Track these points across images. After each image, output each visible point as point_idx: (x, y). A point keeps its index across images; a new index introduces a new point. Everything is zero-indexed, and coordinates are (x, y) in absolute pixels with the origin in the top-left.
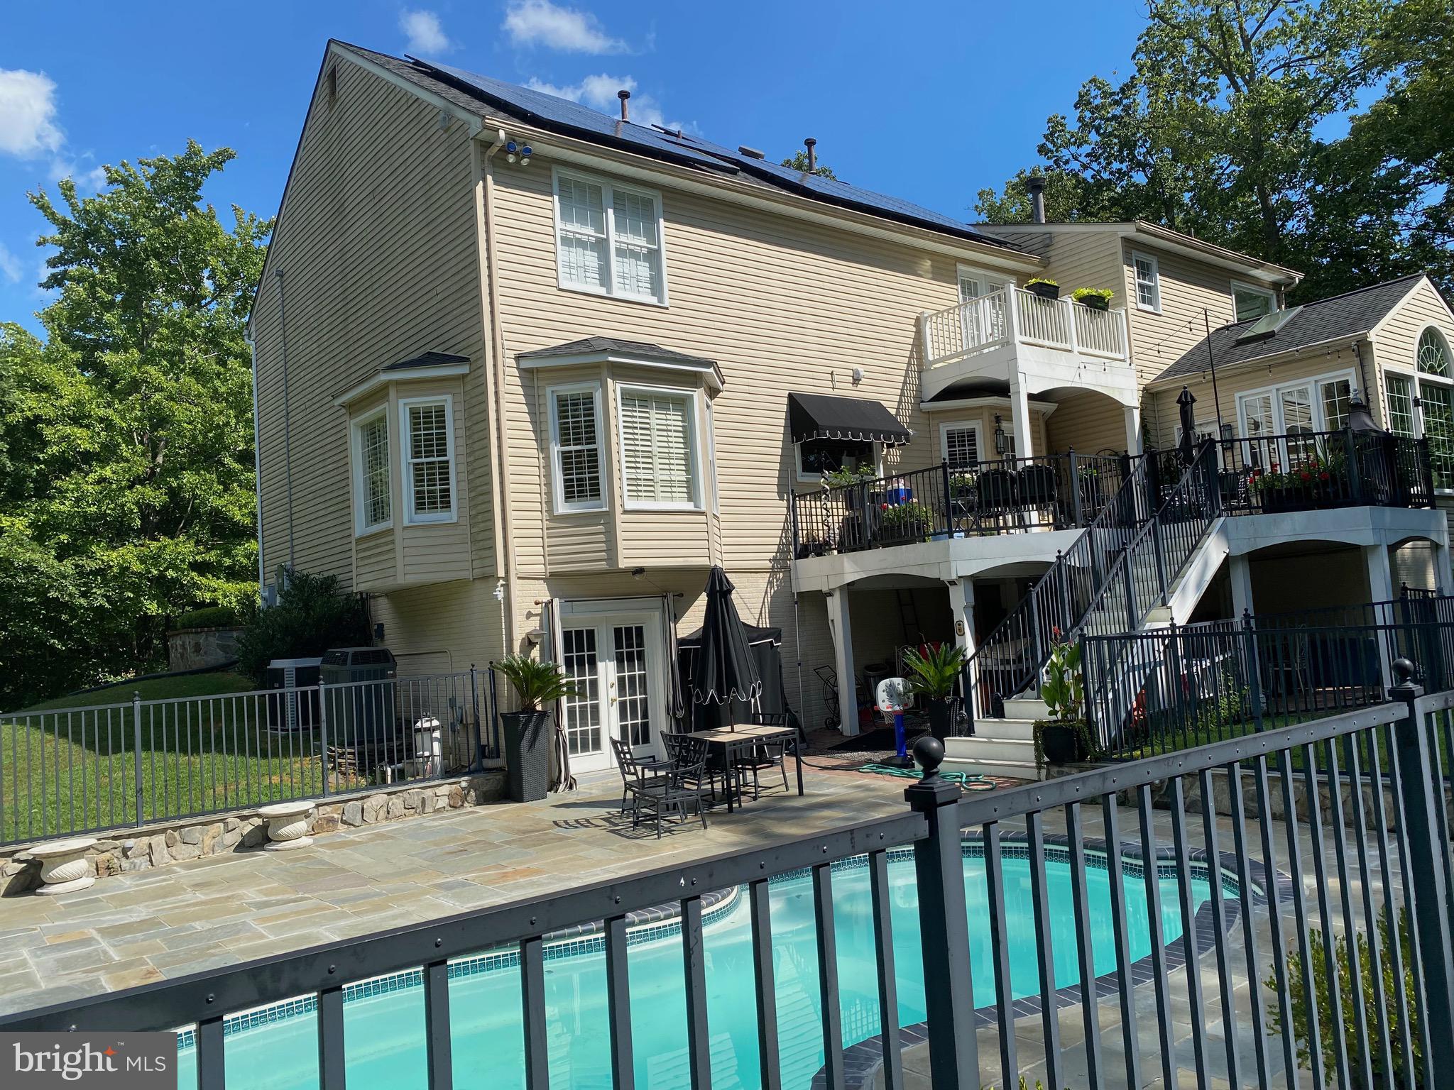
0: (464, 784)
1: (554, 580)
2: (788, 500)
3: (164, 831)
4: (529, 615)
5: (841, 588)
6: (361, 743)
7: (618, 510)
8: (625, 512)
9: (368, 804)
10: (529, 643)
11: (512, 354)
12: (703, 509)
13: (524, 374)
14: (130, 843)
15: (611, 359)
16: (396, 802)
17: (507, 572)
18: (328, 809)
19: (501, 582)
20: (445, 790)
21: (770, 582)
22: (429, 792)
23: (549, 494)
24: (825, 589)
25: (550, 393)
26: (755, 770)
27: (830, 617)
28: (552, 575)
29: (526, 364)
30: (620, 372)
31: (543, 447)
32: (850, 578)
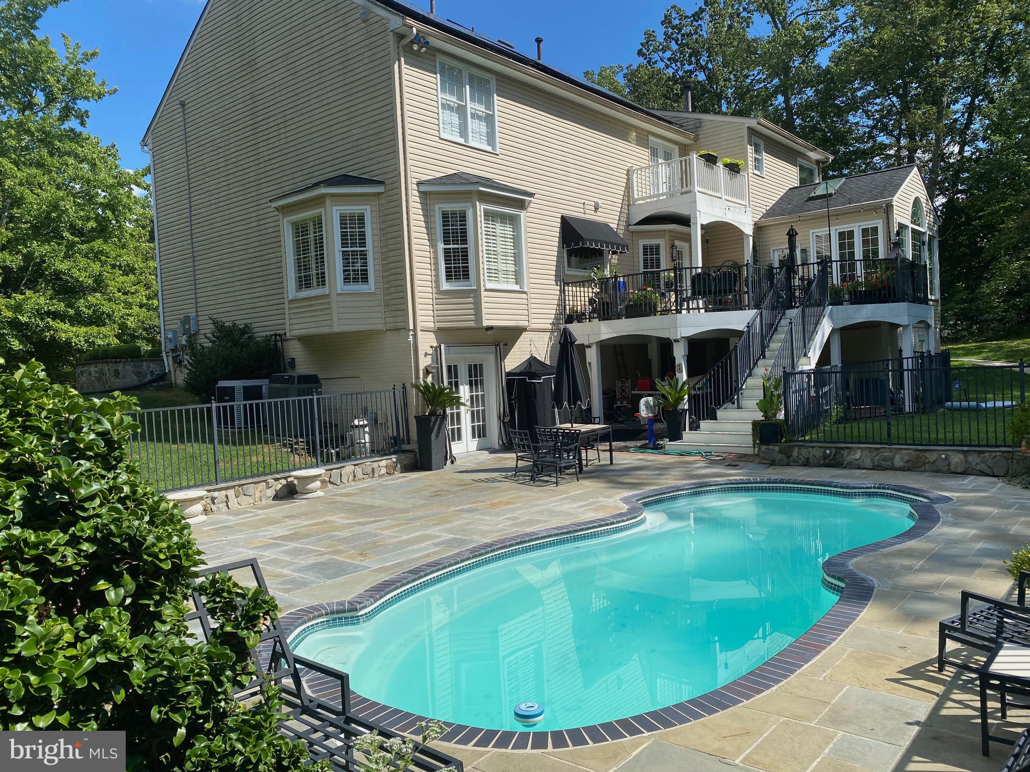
0: (394, 460)
1: (440, 332)
2: (561, 286)
3: (233, 487)
4: (426, 354)
5: (597, 343)
6: (307, 435)
7: (483, 289)
8: (486, 290)
9: (344, 471)
10: (427, 372)
11: (415, 181)
12: (526, 290)
13: (423, 196)
14: (216, 494)
15: (481, 189)
16: (359, 470)
17: (415, 326)
19: (411, 333)
20: (384, 463)
21: (550, 338)
22: (375, 465)
23: (437, 276)
24: (586, 343)
25: (438, 208)
26: (586, 450)
27: (588, 360)
28: (439, 329)
29: (424, 188)
30: (486, 198)
31: (433, 245)
32: (604, 337)
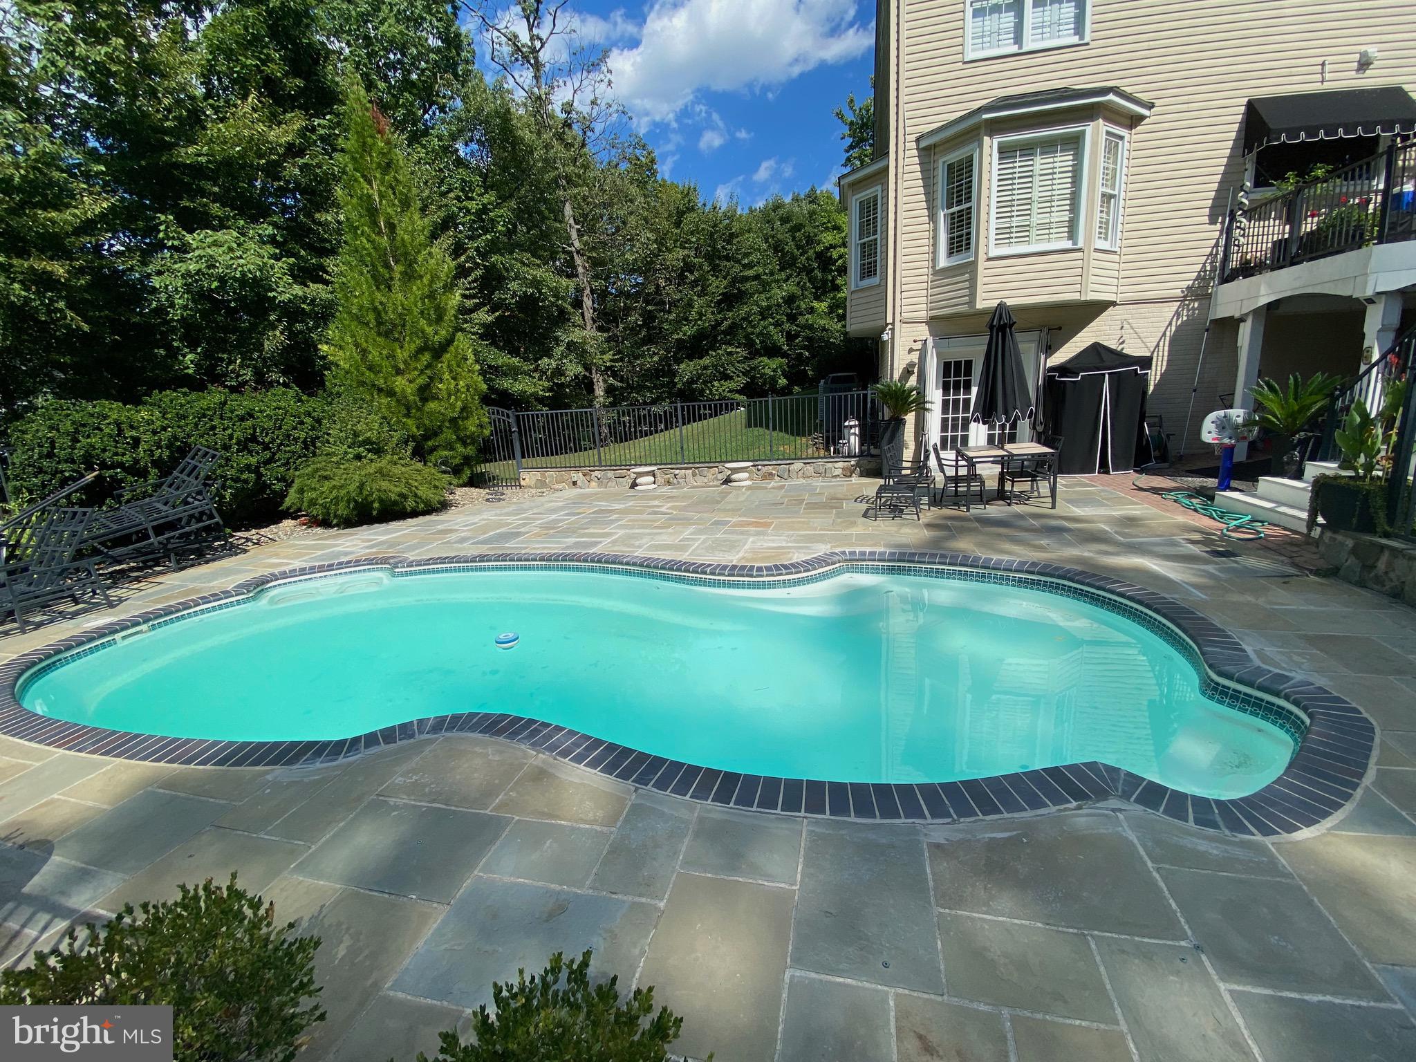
0: (853, 463)
1: (932, 322)
3: (691, 468)
4: (911, 351)
5: (1256, 312)
7: (982, 257)
8: (988, 259)
9: (792, 467)
10: (908, 372)
11: (913, 137)
13: (923, 153)
14: (677, 472)
15: (985, 116)
16: (810, 468)
17: (894, 320)
18: (770, 467)
19: (890, 326)
20: (840, 465)
21: (1177, 314)
22: (830, 465)
23: (934, 252)
24: (1237, 315)
25: (941, 165)
28: (932, 318)
29: (923, 144)
31: (932, 217)
32: (1264, 301)
